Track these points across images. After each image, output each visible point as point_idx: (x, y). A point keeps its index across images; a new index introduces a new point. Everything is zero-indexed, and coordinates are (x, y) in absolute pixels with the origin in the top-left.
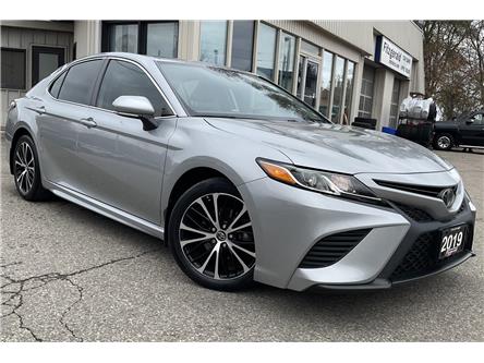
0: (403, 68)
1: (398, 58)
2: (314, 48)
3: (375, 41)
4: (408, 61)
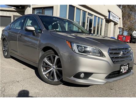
1: (115, 17)
2: (91, 15)
3: (108, 13)
4: (118, 19)
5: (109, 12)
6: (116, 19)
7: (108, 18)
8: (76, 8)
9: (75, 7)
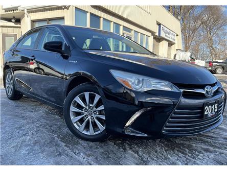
0: (172, 38)
1: (169, 34)
2: (129, 30)
3: (158, 26)
4: (174, 35)
5: (159, 24)
6: (171, 36)
7: (157, 34)
8: (101, 19)
9: (101, 17)
